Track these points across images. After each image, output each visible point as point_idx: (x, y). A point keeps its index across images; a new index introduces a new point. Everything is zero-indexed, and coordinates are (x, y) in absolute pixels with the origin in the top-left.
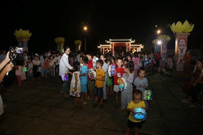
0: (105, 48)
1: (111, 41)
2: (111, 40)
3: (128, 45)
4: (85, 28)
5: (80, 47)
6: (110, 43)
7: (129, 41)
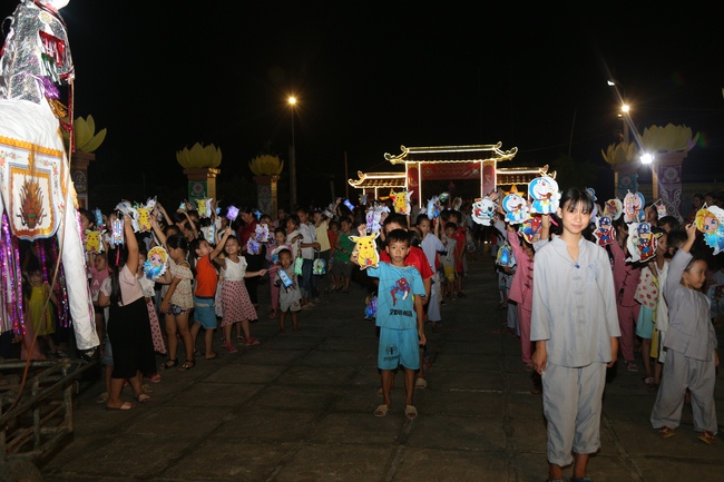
0: (385, 185)
1: (410, 157)
2: (407, 151)
3: (488, 169)
4: (292, 101)
5: (274, 186)
6: (407, 162)
7: (491, 154)
